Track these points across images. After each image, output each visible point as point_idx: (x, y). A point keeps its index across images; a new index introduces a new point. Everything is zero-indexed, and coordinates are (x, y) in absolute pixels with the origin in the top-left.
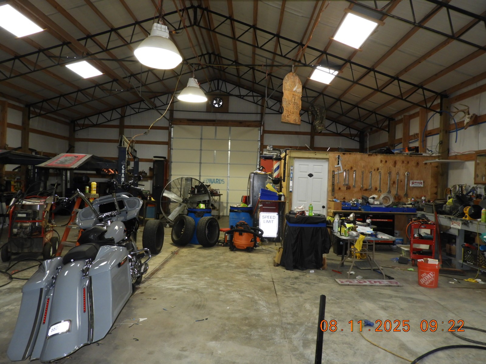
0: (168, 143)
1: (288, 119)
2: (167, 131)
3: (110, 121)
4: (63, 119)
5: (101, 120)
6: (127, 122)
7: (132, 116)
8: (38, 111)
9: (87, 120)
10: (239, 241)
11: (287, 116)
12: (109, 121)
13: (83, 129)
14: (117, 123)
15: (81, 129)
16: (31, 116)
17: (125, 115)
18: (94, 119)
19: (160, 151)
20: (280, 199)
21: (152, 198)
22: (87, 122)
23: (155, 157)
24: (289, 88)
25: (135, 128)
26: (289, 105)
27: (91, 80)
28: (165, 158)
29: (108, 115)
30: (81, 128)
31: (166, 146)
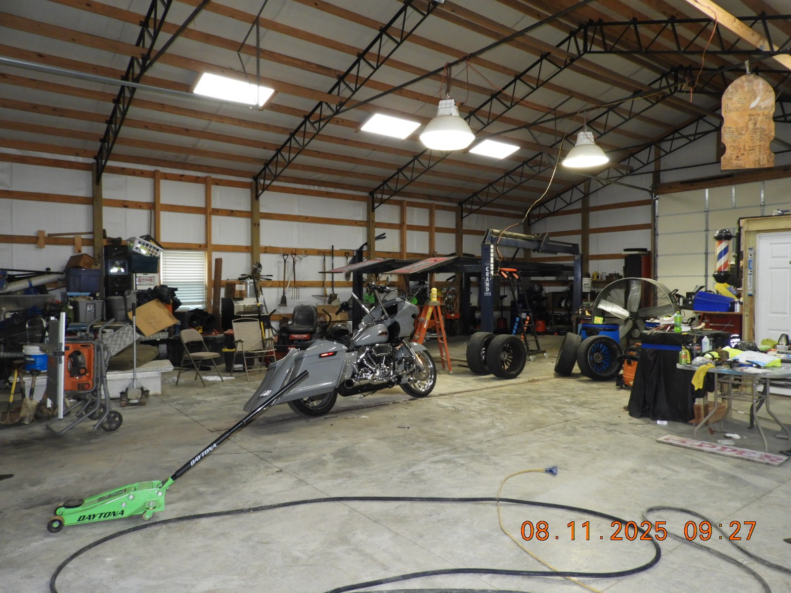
0: (652, 226)
1: (739, 162)
2: (649, 207)
3: (570, 204)
4: (512, 212)
5: (560, 204)
6: (593, 203)
7: (599, 191)
8: (469, 206)
9: (543, 208)
10: (629, 374)
11: (734, 157)
12: (568, 205)
13: (538, 220)
14: (578, 205)
15: (536, 221)
16: (464, 214)
17: (590, 192)
18: (551, 206)
19: (640, 240)
20: (733, 309)
21: (587, 312)
22: (543, 210)
23: (625, 250)
24: (739, 105)
25: (603, 210)
26: (740, 136)
27: (513, 158)
28: (645, 250)
29: (567, 196)
30: (537, 219)
31: (648, 232)
